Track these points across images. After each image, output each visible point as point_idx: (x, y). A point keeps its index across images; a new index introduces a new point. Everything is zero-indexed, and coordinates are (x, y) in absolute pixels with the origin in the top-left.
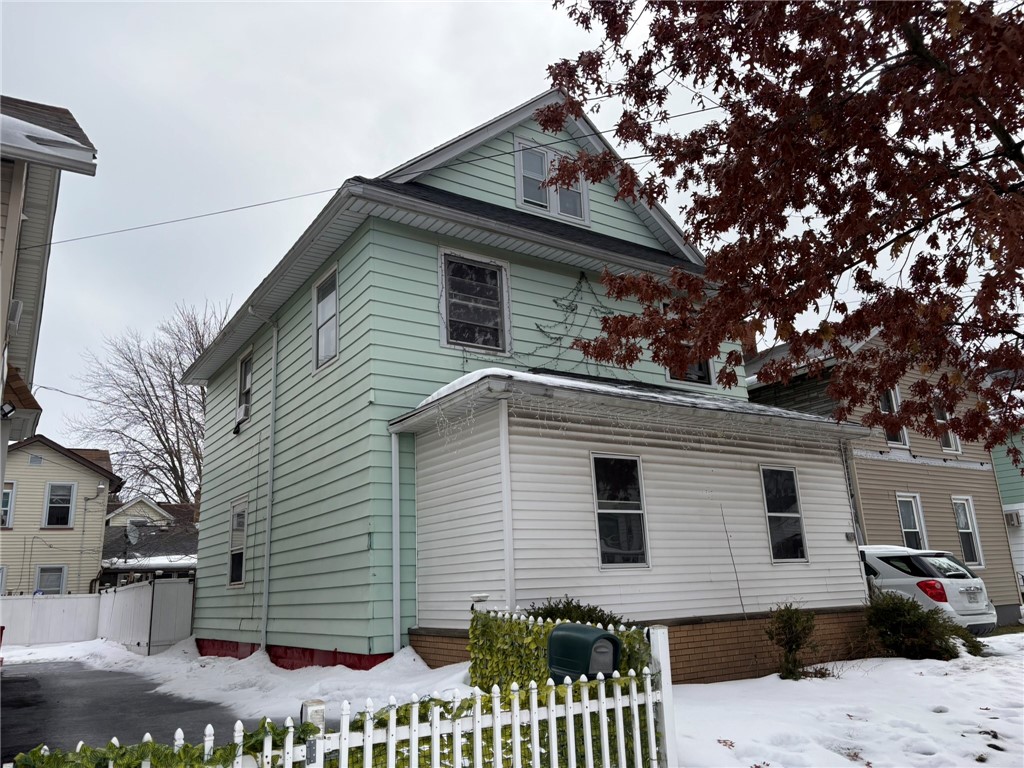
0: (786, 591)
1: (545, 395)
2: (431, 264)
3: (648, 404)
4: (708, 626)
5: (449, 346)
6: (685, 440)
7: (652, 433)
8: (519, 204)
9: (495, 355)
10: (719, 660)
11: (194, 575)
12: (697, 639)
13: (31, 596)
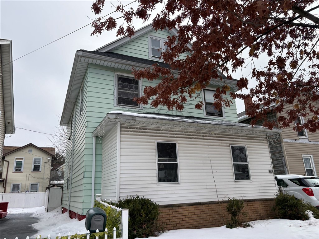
0: (241, 192)
1: (133, 120)
2: (112, 78)
3: (177, 122)
4: (204, 206)
5: (117, 106)
6: (193, 135)
7: (178, 133)
8: (150, 57)
9: (136, 109)
10: (209, 219)
11: (62, 186)
12: (199, 211)
13: (24, 193)
